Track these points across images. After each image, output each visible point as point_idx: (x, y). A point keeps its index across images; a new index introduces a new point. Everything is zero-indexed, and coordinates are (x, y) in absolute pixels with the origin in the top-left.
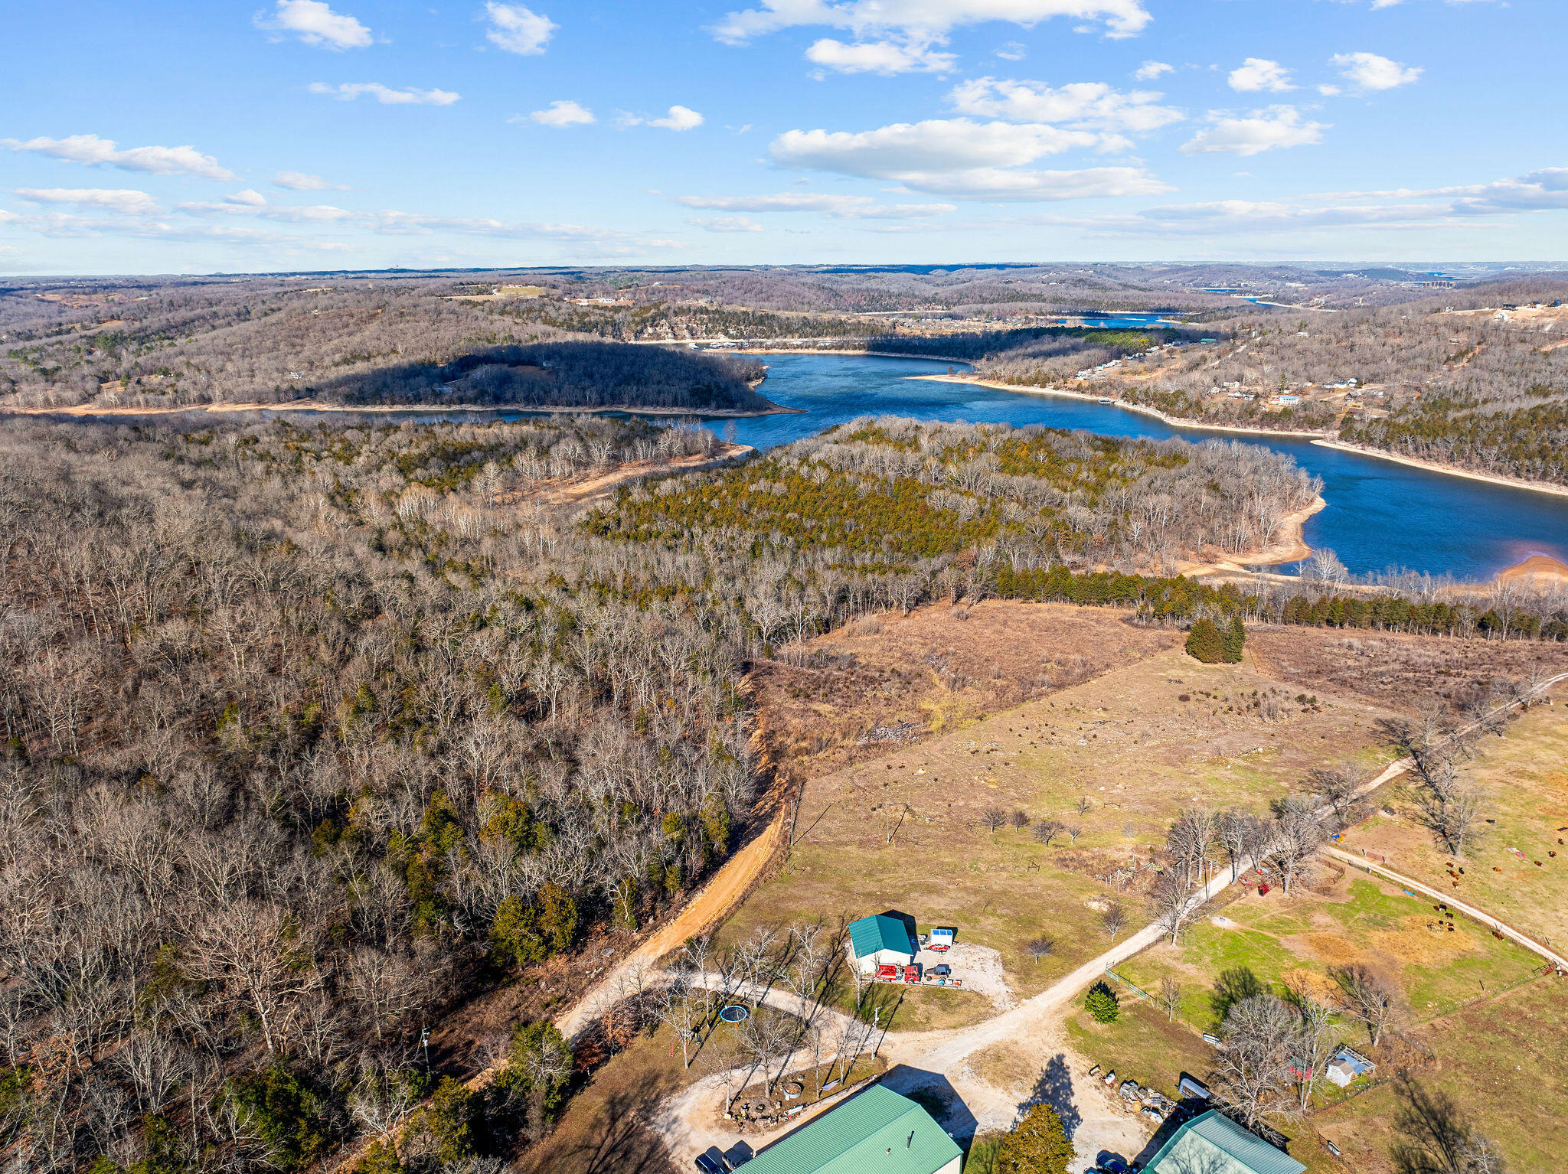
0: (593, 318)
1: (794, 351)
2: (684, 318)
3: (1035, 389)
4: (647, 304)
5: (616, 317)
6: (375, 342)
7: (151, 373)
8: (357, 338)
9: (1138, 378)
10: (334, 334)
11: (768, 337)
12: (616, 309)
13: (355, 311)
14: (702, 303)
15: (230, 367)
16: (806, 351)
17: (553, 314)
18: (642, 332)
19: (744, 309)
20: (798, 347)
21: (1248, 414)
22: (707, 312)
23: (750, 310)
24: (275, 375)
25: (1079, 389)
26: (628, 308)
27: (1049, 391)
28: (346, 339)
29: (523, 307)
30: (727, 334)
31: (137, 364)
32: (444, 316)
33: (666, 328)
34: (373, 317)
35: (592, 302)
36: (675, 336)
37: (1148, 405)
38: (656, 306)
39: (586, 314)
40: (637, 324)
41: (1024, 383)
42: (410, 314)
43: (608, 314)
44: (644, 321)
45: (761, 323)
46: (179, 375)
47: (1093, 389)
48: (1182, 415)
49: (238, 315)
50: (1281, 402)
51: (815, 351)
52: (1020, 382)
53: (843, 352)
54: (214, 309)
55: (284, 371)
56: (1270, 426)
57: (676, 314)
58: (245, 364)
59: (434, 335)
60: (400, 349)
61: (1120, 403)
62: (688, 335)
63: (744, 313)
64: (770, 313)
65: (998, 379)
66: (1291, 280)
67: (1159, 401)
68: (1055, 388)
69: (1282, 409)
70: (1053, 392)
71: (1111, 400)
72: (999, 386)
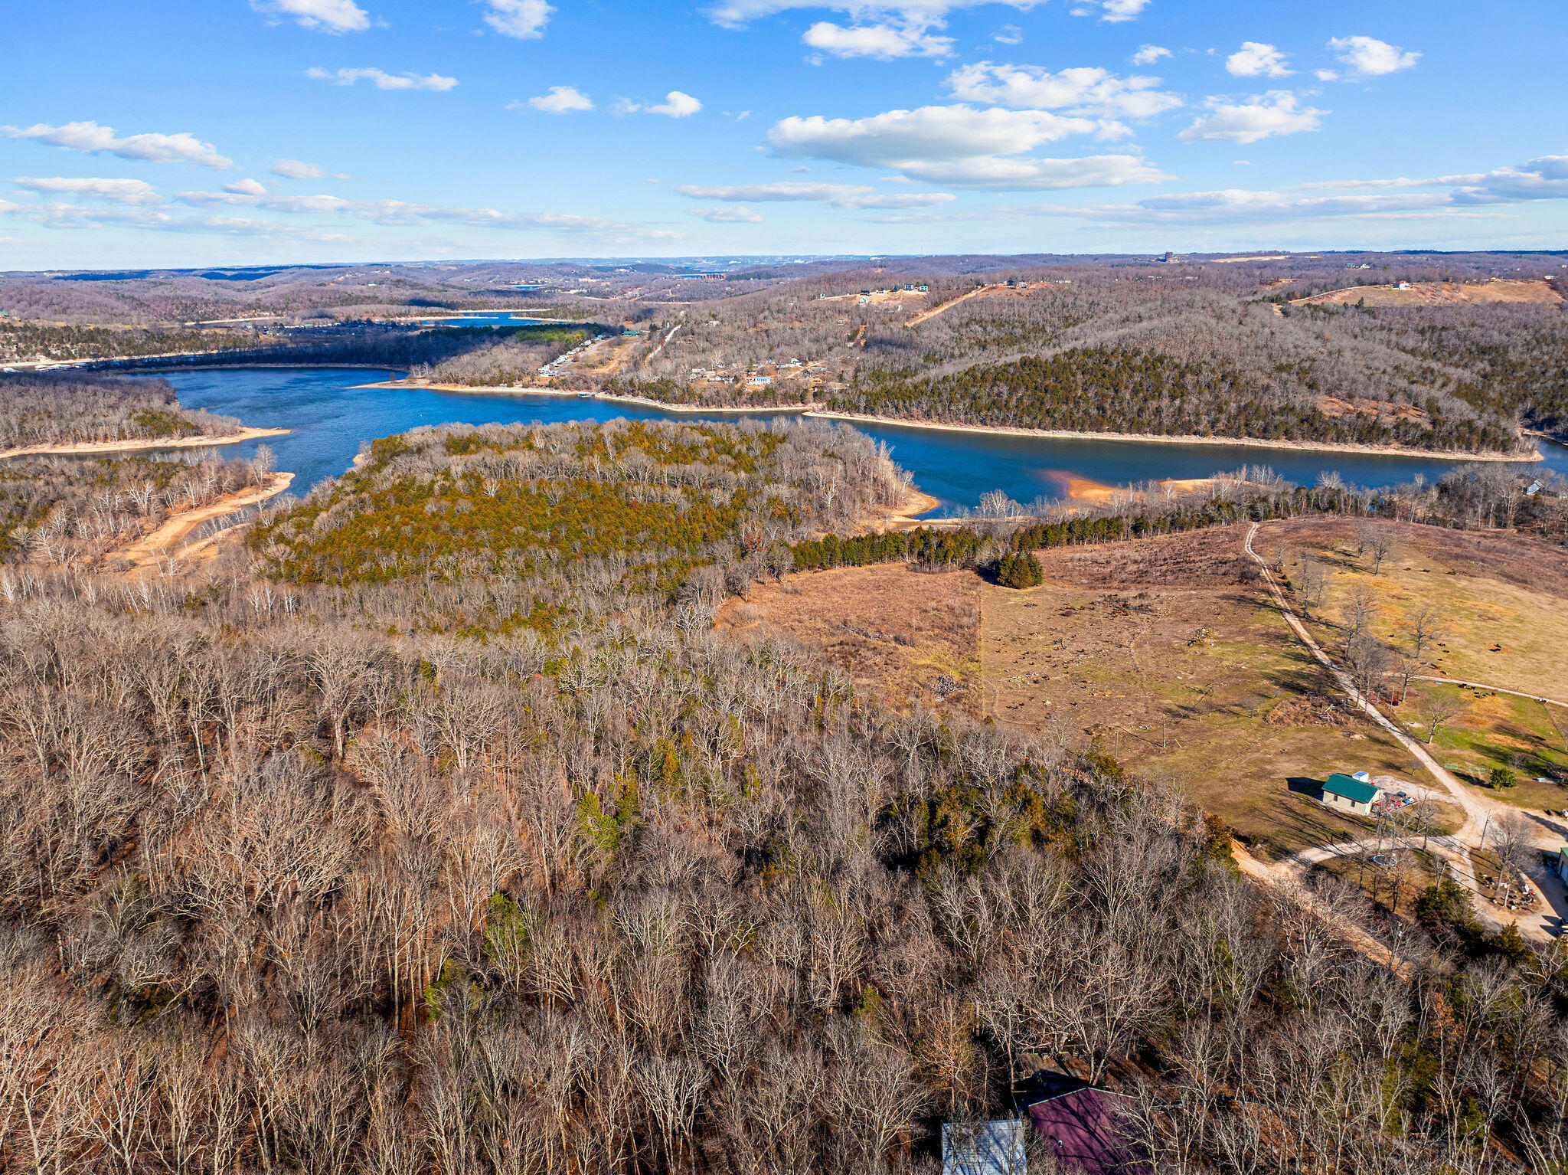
3: (502, 390)
9: (599, 370)
19: (63, 324)
21: (737, 396)
22: (13, 329)
23: (73, 325)
25: (550, 386)
27: (517, 389)
30: (48, 355)
37: (635, 395)
41: (487, 384)
45: (93, 340)
47: (565, 384)
50: (757, 383)
52: (483, 383)
56: (759, 403)
61: (602, 396)
63: (66, 328)
64: (102, 327)
65: (457, 382)
66: (582, 276)
67: (647, 390)
68: (524, 386)
69: (761, 388)
70: (525, 391)
71: (590, 394)
72: (460, 388)
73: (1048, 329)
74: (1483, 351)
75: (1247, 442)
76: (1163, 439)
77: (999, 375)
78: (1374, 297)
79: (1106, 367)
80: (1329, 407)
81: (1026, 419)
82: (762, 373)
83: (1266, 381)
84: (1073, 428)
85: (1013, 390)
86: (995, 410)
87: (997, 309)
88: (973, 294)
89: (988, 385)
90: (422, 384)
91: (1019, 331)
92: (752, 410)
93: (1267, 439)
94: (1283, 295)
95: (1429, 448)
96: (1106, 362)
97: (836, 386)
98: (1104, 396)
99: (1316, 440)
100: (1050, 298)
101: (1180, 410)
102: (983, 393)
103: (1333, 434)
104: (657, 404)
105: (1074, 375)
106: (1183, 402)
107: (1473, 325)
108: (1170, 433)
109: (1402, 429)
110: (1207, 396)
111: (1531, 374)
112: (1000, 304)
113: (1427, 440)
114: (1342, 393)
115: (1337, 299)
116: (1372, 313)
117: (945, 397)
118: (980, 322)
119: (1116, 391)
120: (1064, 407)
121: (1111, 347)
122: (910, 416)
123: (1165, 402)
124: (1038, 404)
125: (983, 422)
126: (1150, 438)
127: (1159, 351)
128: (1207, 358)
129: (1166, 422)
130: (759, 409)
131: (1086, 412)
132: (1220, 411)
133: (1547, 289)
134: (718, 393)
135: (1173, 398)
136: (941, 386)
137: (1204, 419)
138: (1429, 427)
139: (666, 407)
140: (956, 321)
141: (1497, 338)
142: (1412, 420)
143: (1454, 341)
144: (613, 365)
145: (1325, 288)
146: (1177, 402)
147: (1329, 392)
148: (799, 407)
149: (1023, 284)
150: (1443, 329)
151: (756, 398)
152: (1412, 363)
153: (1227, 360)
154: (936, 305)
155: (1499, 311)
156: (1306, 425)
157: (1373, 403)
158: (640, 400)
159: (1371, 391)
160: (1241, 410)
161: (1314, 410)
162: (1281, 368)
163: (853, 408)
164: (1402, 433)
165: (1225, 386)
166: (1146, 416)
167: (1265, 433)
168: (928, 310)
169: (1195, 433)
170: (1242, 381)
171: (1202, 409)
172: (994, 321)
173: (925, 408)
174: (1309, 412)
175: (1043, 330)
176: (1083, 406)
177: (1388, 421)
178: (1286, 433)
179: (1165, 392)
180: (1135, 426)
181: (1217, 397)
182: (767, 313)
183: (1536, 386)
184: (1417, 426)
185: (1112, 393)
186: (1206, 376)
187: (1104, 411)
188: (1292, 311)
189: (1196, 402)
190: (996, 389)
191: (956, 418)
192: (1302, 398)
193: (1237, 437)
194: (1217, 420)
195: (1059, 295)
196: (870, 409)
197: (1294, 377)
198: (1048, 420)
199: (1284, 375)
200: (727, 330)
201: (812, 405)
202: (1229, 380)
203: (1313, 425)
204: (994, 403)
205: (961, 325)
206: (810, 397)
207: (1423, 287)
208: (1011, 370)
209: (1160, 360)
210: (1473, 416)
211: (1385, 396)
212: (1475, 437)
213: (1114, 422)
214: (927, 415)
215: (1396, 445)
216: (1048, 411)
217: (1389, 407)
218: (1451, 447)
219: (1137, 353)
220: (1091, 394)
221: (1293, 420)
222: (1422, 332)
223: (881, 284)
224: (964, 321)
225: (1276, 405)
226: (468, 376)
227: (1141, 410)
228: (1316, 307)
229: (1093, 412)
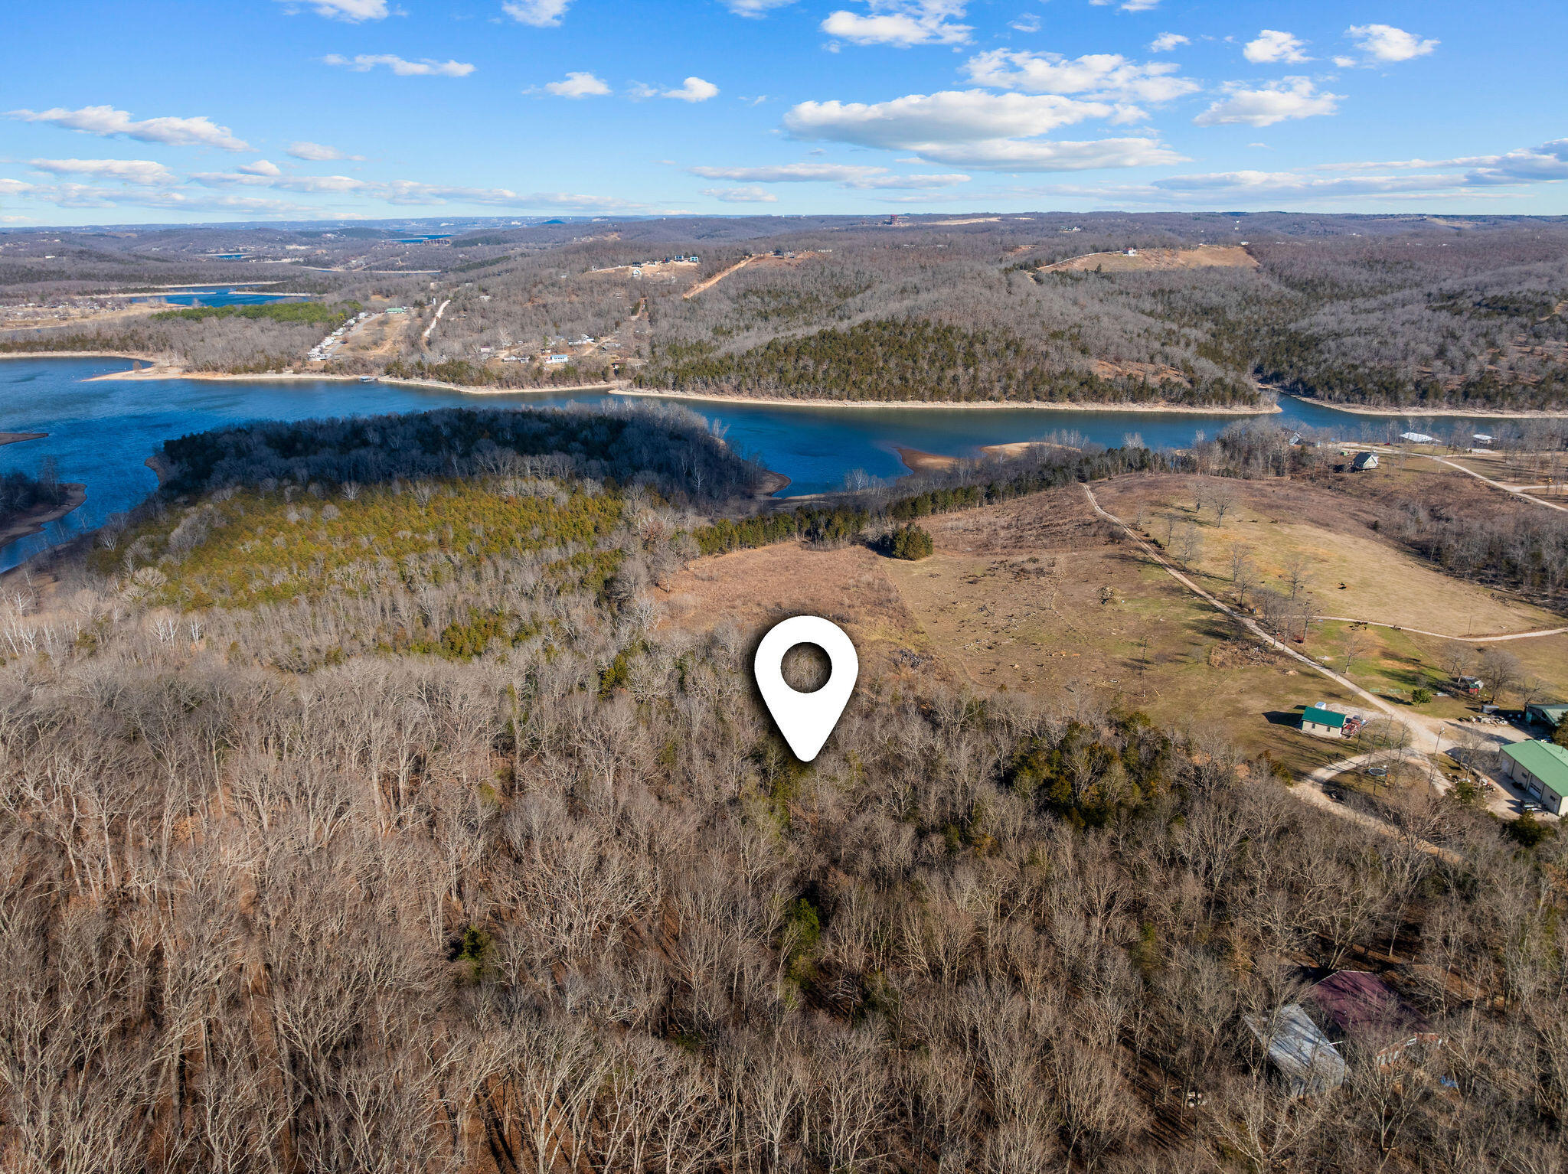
3: (270, 376)
9: (373, 352)
25: (325, 371)
27: (288, 375)
37: (425, 379)
41: (252, 371)
47: (342, 368)
48: (478, 383)
50: (555, 362)
52: (247, 370)
61: (386, 379)
65: (216, 369)
67: (438, 372)
68: (296, 372)
69: (561, 367)
70: (297, 377)
71: (372, 378)
72: (220, 377)
73: (822, 299)
74: (1206, 312)
75: (1036, 405)
76: (962, 405)
77: (799, 350)
78: (1111, 263)
79: (901, 338)
80: (1103, 370)
81: (836, 392)
82: (556, 351)
83: (1044, 348)
84: (879, 398)
85: (818, 363)
86: (802, 383)
87: (770, 280)
88: (743, 264)
89: (793, 359)
91: (795, 302)
92: (555, 390)
93: (1053, 401)
94: (1031, 263)
95: (1191, 404)
96: (901, 333)
97: (636, 363)
98: (905, 366)
99: (1097, 401)
100: (818, 268)
101: (975, 378)
102: (789, 366)
103: (1109, 395)
104: (451, 386)
105: (873, 346)
106: (976, 370)
107: (1194, 288)
108: (968, 399)
109: (1168, 388)
110: (995, 364)
111: (1248, 332)
112: (772, 274)
113: (1189, 397)
114: (1111, 357)
115: (1078, 265)
116: (1109, 277)
117: (752, 370)
118: (756, 293)
119: (915, 362)
120: (869, 379)
121: (902, 319)
122: (721, 391)
123: (960, 370)
124: (844, 376)
125: (794, 395)
126: (950, 405)
127: (946, 322)
128: (991, 328)
129: (965, 389)
130: (562, 388)
131: (890, 382)
132: (1010, 377)
133: (1244, 254)
134: (516, 373)
135: (967, 367)
136: (747, 361)
137: (997, 387)
138: (1189, 386)
139: (462, 389)
140: (733, 292)
141: (1216, 300)
142: (1175, 380)
143: (1181, 303)
144: (388, 346)
145: (1066, 255)
146: (971, 370)
147: (1099, 356)
148: (602, 385)
149: (790, 254)
150: (1171, 292)
151: (556, 377)
152: (1157, 325)
153: (1007, 330)
154: (710, 276)
155: (1212, 275)
156: (1086, 388)
157: (1138, 365)
159: (1135, 355)
160: (1027, 375)
161: (1090, 373)
162: (1055, 335)
163: (660, 384)
164: (1167, 391)
165: (1010, 354)
166: (945, 384)
167: (1051, 396)
168: (702, 281)
169: (991, 399)
170: (1024, 348)
171: (994, 376)
172: (769, 292)
173: (735, 383)
174: (1085, 376)
175: (817, 299)
176: (887, 377)
177: (1154, 381)
178: (1070, 395)
179: (959, 362)
180: (936, 394)
181: (1005, 365)
182: (540, 286)
183: (1256, 343)
184: (1178, 385)
185: (910, 363)
186: (992, 345)
187: (907, 381)
188: (1043, 277)
189: (988, 370)
190: (801, 363)
191: (766, 392)
192: (1078, 363)
193: (1027, 401)
194: (1009, 386)
195: (826, 265)
196: (678, 385)
197: (1067, 344)
198: (855, 392)
199: (1059, 342)
200: (502, 305)
201: (615, 383)
202: (1013, 347)
203: (1091, 387)
204: (801, 376)
205: (739, 296)
206: (611, 374)
207: (1148, 253)
208: (812, 343)
209: (950, 329)
210: (1220, 374)
211: (1147, 359)
212: (1228, 394)
213: (917, 391)
214: (738, 389)
215: (1163, 403)
216: (854, 383)
217: (1151, 368)
218: (1210, 403)
219: (927, 324)
220: (892, 364)
221: (1074, 384)
222: (1154, 295)
223: (650, 255)
224: (741, 292)
225: (1059, 369)
226: (229, 362)
227: (940, 379)
228: (1062, 273)
229: (896, 382)
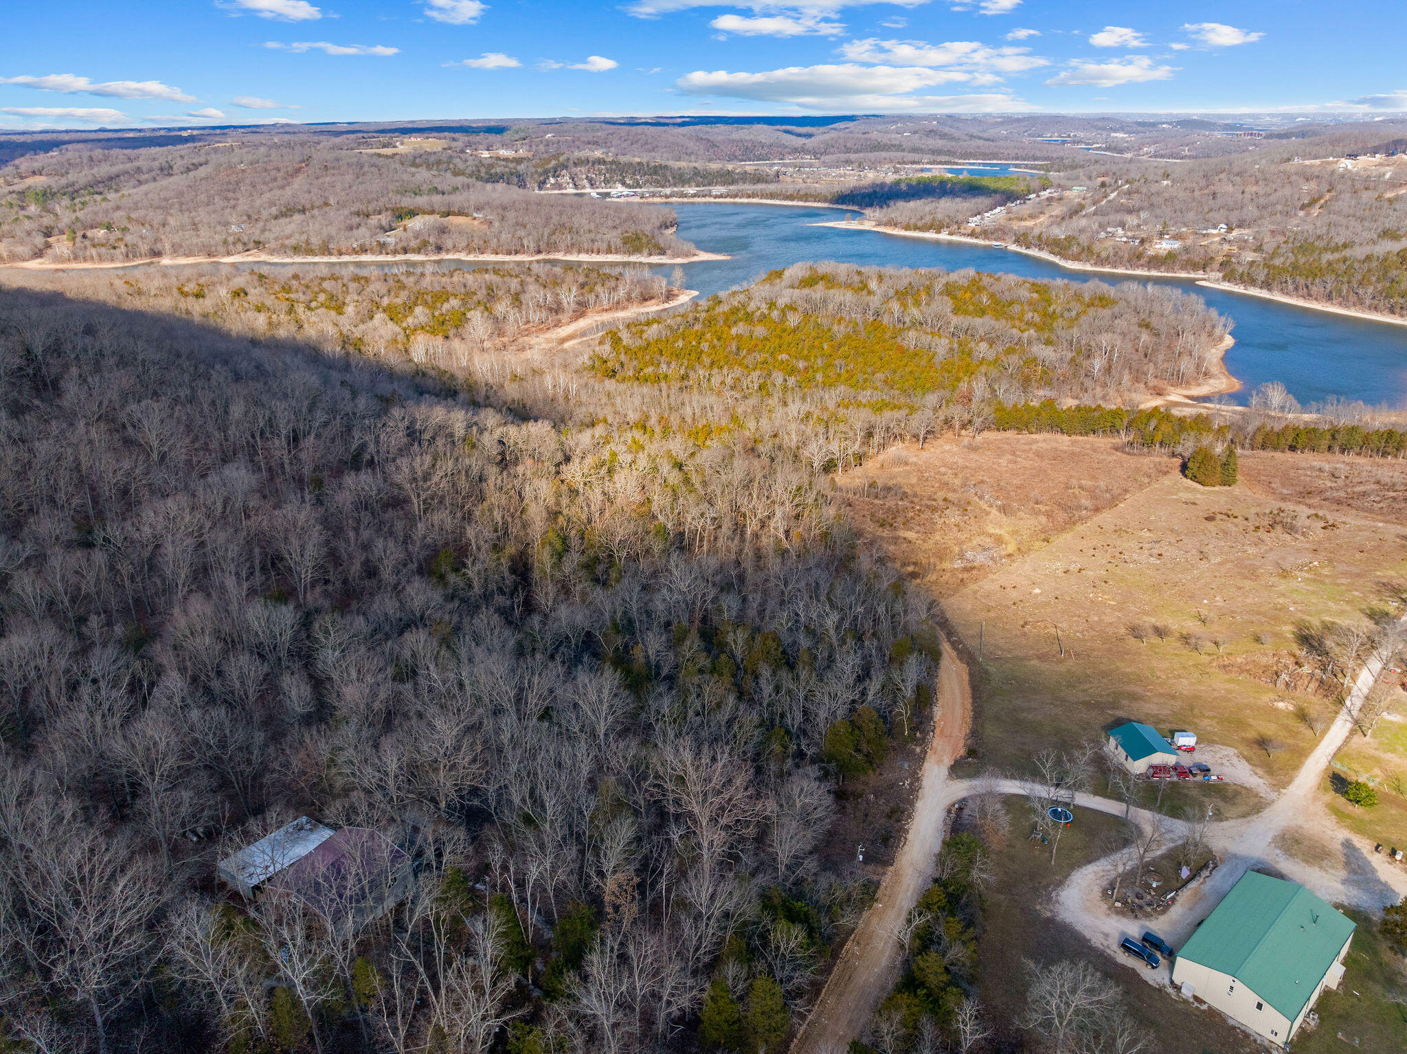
0: (499, 170)
1: (692, 200)
2: (583, 169)
3: (930, 235)
4: (545, 156)
5: (519, 168)
6: (306, 196)
7: (92, 227)
8: (288, 192)
9: (1023, 223)
10: (265, 188)
11: (663, 187)
12: (519, 161)
13: (280, 165)
14: (598, 154)
15: (172, 221)
16: (703, 200)
17: (461, 166)
18: (544, 182)
19: (638, 160)
20: (694, 196)
21: (1136, 258)
22: (604, 162)
23: (644, 161)
24: (219, 228)
25: (973, 234)
26: (529, 159)
27: (944, 236)
28: (278, 193)
29: (432, 159)
30: (624, 184)
31: (77, 218)
32: (366, 169)
33: (567, 178)
34: (298, 171)
35: (493, 154)
36: (576, 186)
37: (1041, 249)
38: (556, 157)
39: (491, 166)
40: (540, 175)
41: (920, 229)
42: (334, 168)
43: (512, 165)
44: (546, 172)
45: (656, 173)
46: (125, 230)
47: (985, 234)
48: (1076, 258)
49: (162, 169)
50: (1164, 247)
51: (712, 200)
52: (916, 228)
53: (738, 200)
54: (136, 164)
55: (227, 224)
56: (1157, 268)
57: (575, 164)
58: (185, 218)
59: (361, 188)
60: (332, 202)
61: (1013, 247)
62: (588, 185)
63: (639, 164)
64: (664, 163)
65: (896, 225)
66: (1115, 131)
67: (1055, 245)
68: (951, 234)
70: (949, 238)
71: (1004, 244)
82: (1175, 237)
90: (868, 225)
92: (1145, 273)
104: (1056, 259)
130: (1154, 273)
134: (1116, 254)
139: (1062, 263)
158: (1045, 255)
201: (1212, 274)
223: (1377, 147)
226: (905, 220)
